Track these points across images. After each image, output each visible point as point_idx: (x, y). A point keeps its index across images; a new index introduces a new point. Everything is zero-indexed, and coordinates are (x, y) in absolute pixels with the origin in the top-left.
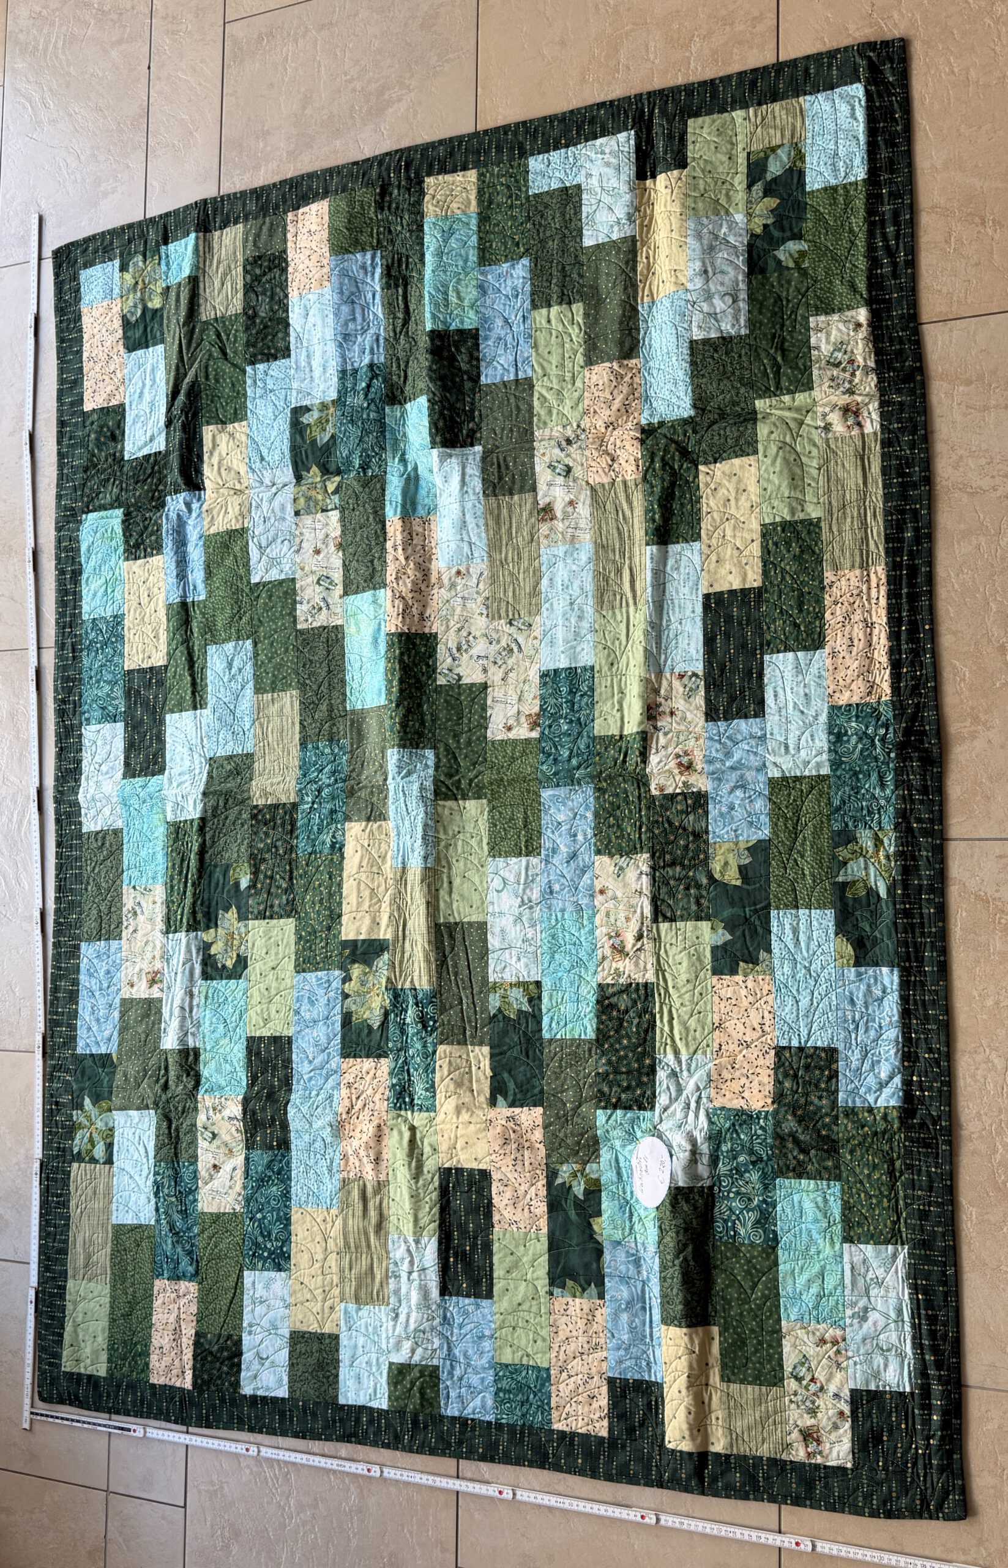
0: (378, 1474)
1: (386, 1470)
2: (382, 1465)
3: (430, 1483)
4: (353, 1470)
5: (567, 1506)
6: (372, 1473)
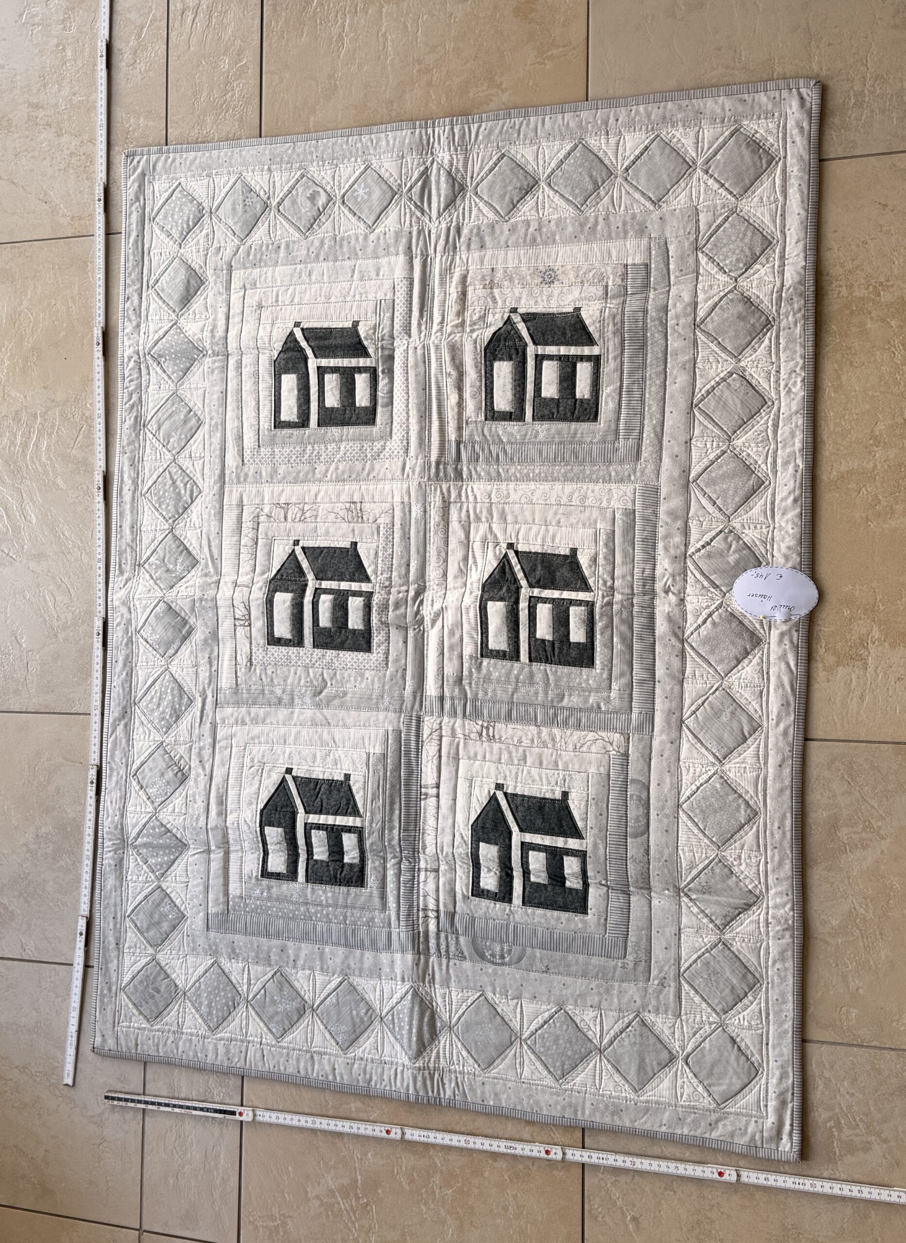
0: (559, 1157)
1: (569, 1152)
2: (563, 1146)
3: (628, 1165)
4: (527, 1153)
5: (808, 1188)
6: (552, 1156)
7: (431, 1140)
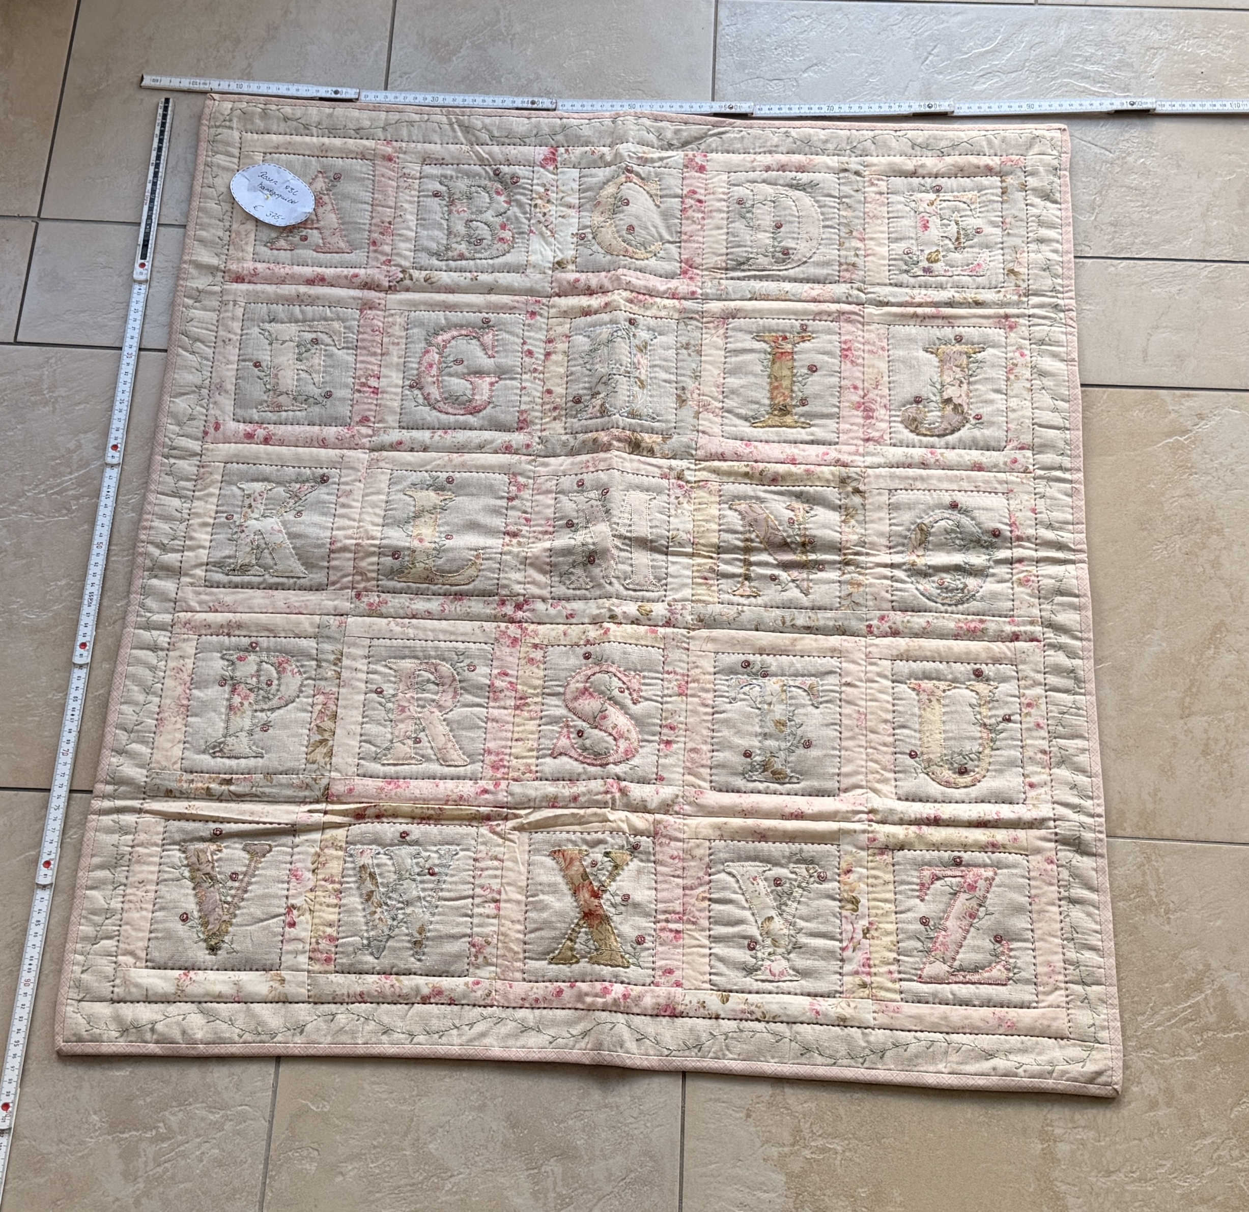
7: (103, 501)
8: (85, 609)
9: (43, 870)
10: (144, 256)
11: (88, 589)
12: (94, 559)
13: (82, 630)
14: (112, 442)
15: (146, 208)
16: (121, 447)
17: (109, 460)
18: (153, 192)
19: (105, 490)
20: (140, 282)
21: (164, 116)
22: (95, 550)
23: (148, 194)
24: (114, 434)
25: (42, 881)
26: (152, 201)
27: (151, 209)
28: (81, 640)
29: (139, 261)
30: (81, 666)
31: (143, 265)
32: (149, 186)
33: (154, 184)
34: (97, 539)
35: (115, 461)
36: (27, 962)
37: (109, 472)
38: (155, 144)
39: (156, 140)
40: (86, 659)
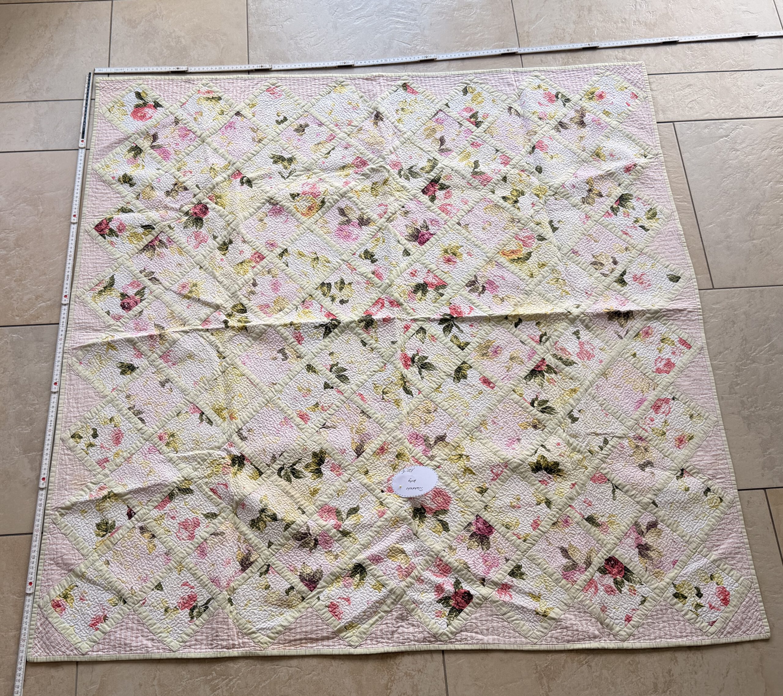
7: (71, 238)
8: (66, 282)
9: (54, 386)
10: (83, 137)
11: (67, 274)
12: (68, 261)
13: (65, 290)
14: (73, 214)
15: (83, 118)
16: (77, 216)
17: (72, 221)
18: (86, 111)
19: (71, 233)
20: (82, 148)
21: (89, 80)
22: (68, 258)
23: (84, 112)
24: (74, 210)
25: (53, 390)
26: (85, 115)
27: (85, 118)
28: (64, 294)
29: (81, 139)
30: (65, 305)
31: (82, 141)
32: (84, 109)
33: (86, 108)
34: (69, 253)
35: (75, 221)
36: (49, 422)
37: (72, 226)
38: (86, 92)
39: (86, 90)
40: (67, 302)
